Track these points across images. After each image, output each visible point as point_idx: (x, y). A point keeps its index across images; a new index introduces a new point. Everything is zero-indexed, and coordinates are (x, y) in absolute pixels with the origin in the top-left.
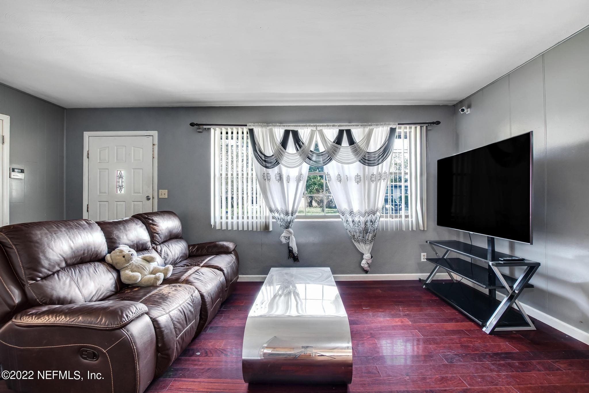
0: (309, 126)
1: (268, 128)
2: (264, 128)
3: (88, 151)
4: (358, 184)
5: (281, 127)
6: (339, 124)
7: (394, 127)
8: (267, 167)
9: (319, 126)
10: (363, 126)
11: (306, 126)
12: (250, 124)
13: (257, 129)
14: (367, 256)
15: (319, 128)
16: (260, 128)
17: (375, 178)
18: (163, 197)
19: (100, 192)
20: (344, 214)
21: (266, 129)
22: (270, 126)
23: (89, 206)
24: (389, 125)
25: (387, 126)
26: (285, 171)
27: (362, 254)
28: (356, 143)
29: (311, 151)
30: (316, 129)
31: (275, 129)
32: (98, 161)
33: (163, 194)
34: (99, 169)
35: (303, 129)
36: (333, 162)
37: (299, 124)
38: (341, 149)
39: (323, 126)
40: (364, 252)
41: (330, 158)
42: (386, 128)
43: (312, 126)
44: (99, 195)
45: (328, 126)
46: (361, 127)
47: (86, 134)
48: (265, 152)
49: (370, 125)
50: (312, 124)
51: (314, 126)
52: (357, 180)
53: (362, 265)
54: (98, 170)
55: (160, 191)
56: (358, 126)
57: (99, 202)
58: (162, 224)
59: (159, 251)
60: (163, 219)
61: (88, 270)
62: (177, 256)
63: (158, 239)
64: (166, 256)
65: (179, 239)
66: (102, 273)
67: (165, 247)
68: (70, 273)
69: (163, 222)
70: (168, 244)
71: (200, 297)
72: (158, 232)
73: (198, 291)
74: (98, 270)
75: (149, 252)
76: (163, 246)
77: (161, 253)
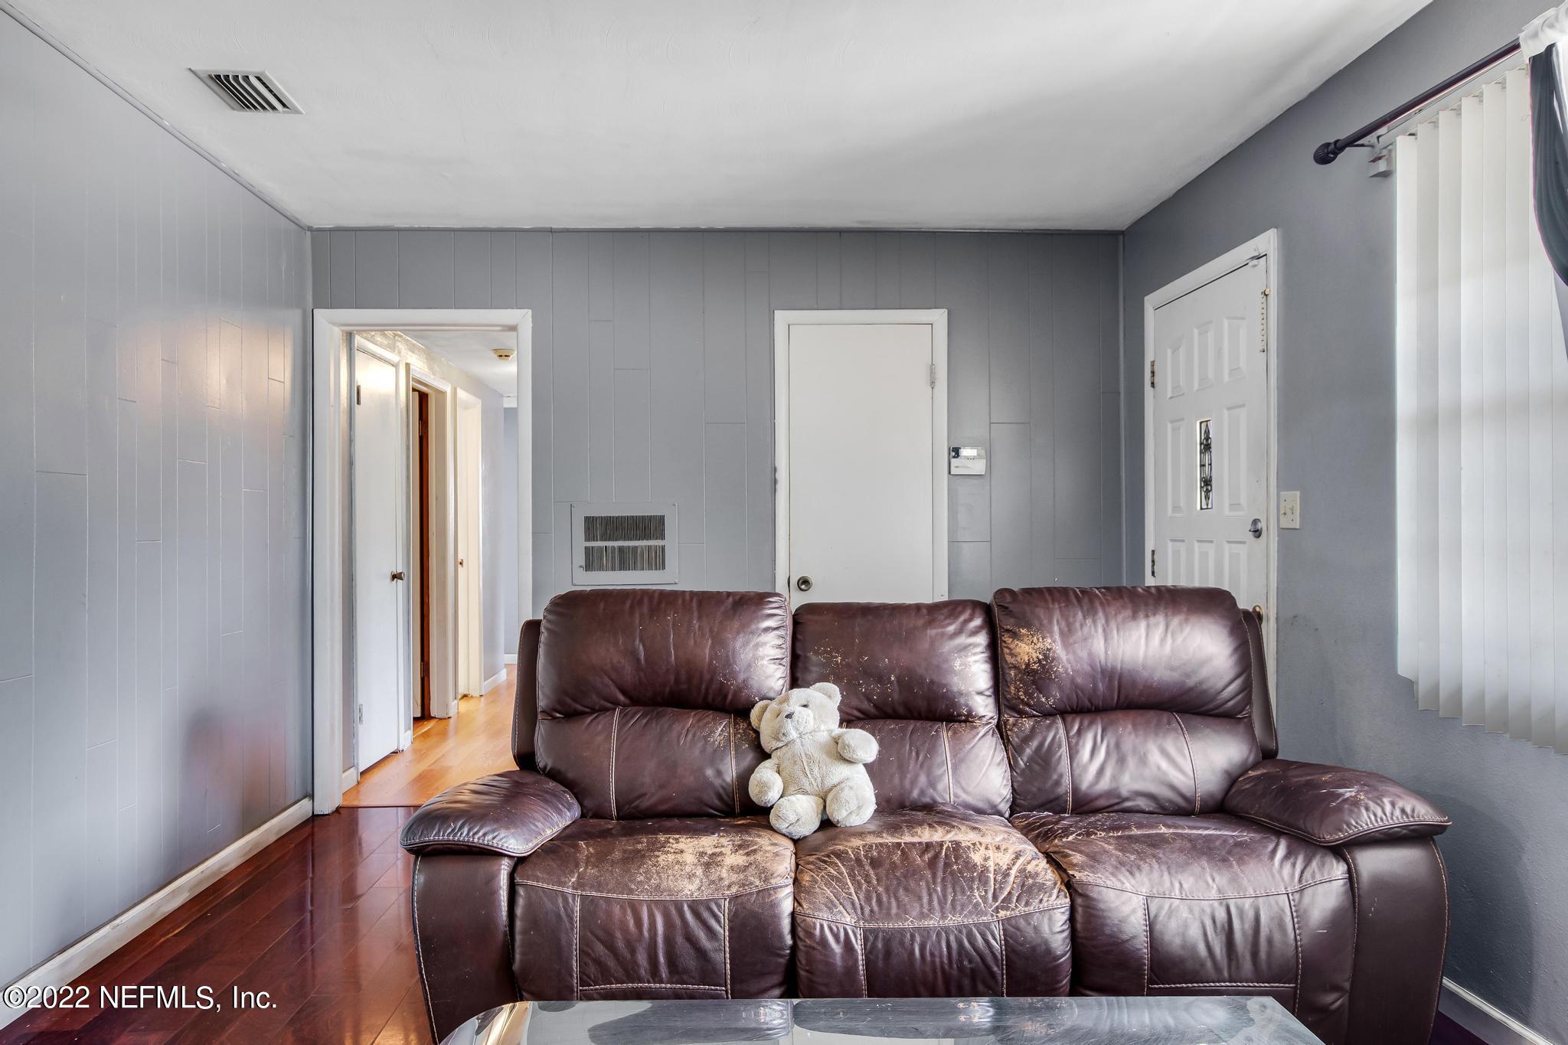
3: (1153, 363)
18: (1289, 522)
19: (1173, 511)
23: (1155, 557)
32: (1169, 395)
33: (1289, 510)
47: (1149, 305)
55: (1281, 499)
57: (1171, 540)
58: (1057, 637)
59: (1015, 740)
60: (1080, 615)
61: (670, 726)
62: (1104, 785)
63: (1031, 696)
64: (1036, 768)
65: (1197, 721)
66: (700, 745)
67: (1057, 732)
68: (624, 720)
69: (1070, 630)
70: (1091, 724)
71: (786, 924)
72: (1028, 665)
73: (795, 899)
74: (690, 736)
75: (955, 733)
76: (1049, 727)
77: (1019, 750)
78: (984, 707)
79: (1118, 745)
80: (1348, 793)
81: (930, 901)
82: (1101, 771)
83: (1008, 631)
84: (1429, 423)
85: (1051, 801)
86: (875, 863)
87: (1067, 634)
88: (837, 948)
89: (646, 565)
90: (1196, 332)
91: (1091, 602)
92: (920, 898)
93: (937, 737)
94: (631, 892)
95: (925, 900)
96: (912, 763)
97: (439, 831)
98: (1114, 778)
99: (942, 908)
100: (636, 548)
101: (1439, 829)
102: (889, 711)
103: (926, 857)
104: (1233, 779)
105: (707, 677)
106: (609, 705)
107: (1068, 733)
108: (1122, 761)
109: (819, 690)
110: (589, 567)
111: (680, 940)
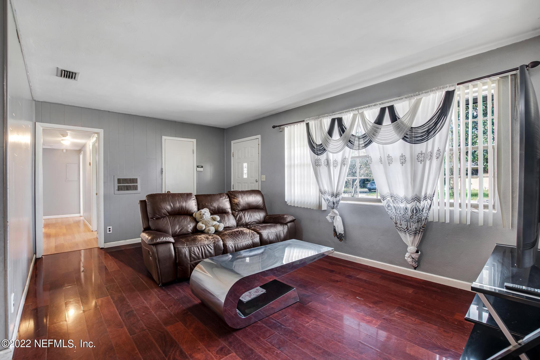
0: (352, 111)
1: (319, 120)
3: (233, 153)
4: (402, 166)
5: (329, 117)
6: (380, 102)
7: (451, 89)
8: (318, 155)
9: (360, 109)
10: (408, 97)
11: (349, 111)
12: (307, 119)
13: (311, 122)
14: (412, 249)
15: (360, 111)
16: (313, 121)
17: (424, 157)
18: (263, 180)
19: (238, 178)
20: (385, 199)
21: (317, 121)
22: (320, 118)
23: (234, 186)
24: (443, 88)
25: (441, 90)
26: (332, 157)
27: (407, 246)
28: (399, 119)
29: (352, 135)
30: (358, 112)
31: (324, 119)
33: (263, 178)
35: (347, 115)
36: (374, 144)
37: (344, 111)
38: (382, 129)
39: (364, 108)
40: (408, 245)
41: (370, 140)
42: (441, 93)
43: (354, 110)
45: (369, 106)
46: (406, 99)
47: (232, 142)
48: (317, 141)
49: (417, 95)
51: (356, 110)
52: (402, 161)
53: (406, 258)
55: (262, 176)
56: (402, 99)
57: (237, 183)
58: (241, 198)
59: (235, 215)
60: (243, 195)
61: (179, 219)
62: (250, 221)
63: (236, 208)
64: (240, 219)
65: (259, 210)
66: (186, 221)
67: (241, 214)
68: (169, 218)
69: (242, 197)
70: (246, 212)
71: (222, 245)
72: (237, 203)
73: (223, 242)
74: (184, 220)
75: (227, 215)
76: (240, 213)
77: (236, 217)
78: (229, 210)
79: (250, 214)
80: (285, 216)
81: (242, 238)
82: (249, 218)
83: (233, 198)
84: (290, 166)
85: (242, 224)
86: (231, 234)
87: (242, 198)
88: (231, 247)
89: (133, 189)
90: (243, 149)
91: (244, 193)
92: (240, 238)
93: (224, 216)
94: (197, 245)
95: (241, 238)
96: (222, 220)
97: (159, 240)
98: (251, 219)
99: (244, 239)
100: (130, 186)
101: (295, 220)
102: (215, 212)
103: (238, 232)
104: (265, 217)
105: (185, 209)
106: (165, 216)
107: (243, 213)
108: (251, 217)
109: (205, 209)
110: (118, 190)
111: (206, 251)
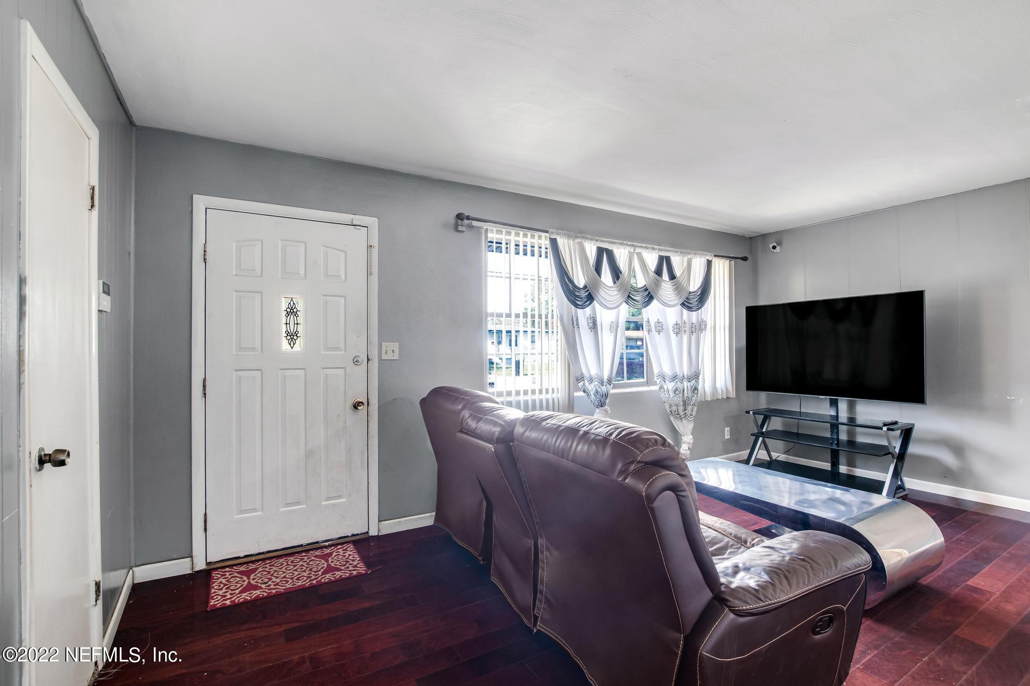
0: (626, 245)
1: (577, 241)
2: (571, 240)
3: (205, 245)
4: (677, 336)
5: (593, 242)
6: (658, 247)
7: (710, 259)
8: (576, 306)
10: (682, 253)
11: (622, 244)
12: (552, 230)
13: (562, 241)
15: (638, 250)
16: (565, 239)
18: (390, 356)
19: (240, 348)
21: (574, 242)
22: (579, 238)
23: (207, 383)
24: (705, 255)
26: (602, 315)
28: (676, 278)
29: (630, 285)
30: (634, 250)
31: (585, 243)
32: (234, 273)
33: (390, 351)
34: (236, 291)
35: (619, 249)
36: (656, 303)
37: (614, 240)
38: (662, 284)
39: (644, 248)
40: (683, 433)
41: (651, 296)
42: (703, 259)
43: (630, 246)
44: (235, 355)
45: (647, 248)
46: (680, 254)
47: (200, 202)
48: (575, 279)
49: (688, 253)
50: (629, 243)
51: (632, 246)
54: (234, 293)
55: (384, 344)
56: (677, 252)
57: (236, 370)
